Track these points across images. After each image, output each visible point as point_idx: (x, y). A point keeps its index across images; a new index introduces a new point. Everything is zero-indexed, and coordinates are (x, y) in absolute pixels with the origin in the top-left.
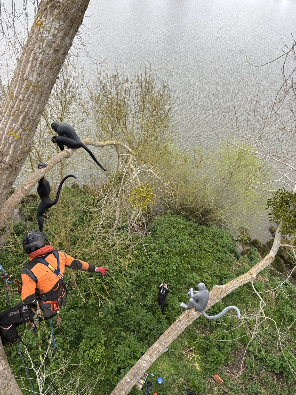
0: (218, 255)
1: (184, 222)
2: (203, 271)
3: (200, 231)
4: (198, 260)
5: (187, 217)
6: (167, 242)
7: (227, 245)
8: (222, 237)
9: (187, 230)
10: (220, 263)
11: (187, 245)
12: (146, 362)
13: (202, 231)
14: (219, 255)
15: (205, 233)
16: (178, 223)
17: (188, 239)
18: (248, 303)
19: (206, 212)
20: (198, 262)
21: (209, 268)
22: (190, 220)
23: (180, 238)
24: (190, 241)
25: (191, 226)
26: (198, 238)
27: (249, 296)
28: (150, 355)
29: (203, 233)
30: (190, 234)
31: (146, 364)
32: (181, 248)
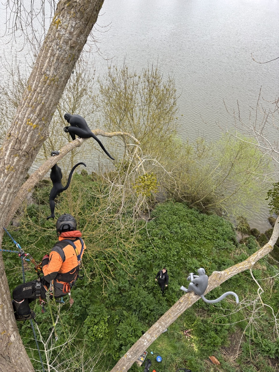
0: (217, 242)
1: (185, 209)
2: (203, 257)
3: (200, 218)
4: (198, 247)
5: (188, 205)
6: (169, 228)
7: (226, 233)
8: (221, 225)
9: (188, 217)
10: (219, 250)
11: (188, 232)
12: (147, 341)
13: (203, 219)
14: (219, 242)
15: (205, 221)
16: (180, 210)
17: (189, 226)
18: (246, 290)
19: (207, 201)
20: (198, 248)
21: (208, 254)
22: (191, 208)
23: (181, 225)
24: (191, 228)
25: (192, 213)
26: (199, 225)
27: (246, 282)
28: (151, 335)
29: (203, 221)
30: (191, 222)
31: (147, 342)
32: (182, 235)
